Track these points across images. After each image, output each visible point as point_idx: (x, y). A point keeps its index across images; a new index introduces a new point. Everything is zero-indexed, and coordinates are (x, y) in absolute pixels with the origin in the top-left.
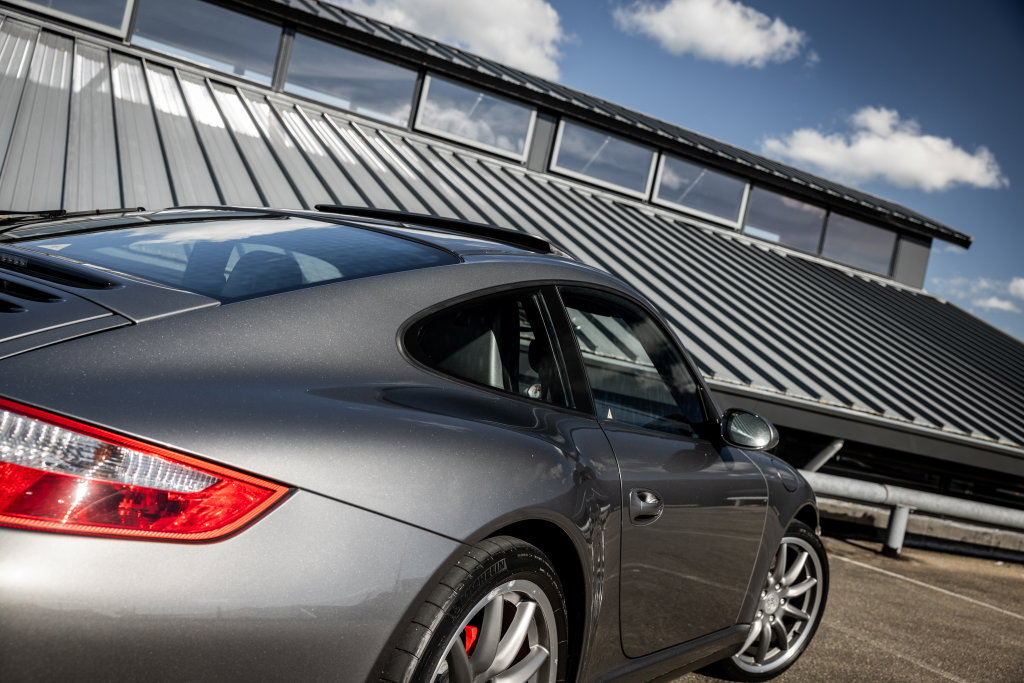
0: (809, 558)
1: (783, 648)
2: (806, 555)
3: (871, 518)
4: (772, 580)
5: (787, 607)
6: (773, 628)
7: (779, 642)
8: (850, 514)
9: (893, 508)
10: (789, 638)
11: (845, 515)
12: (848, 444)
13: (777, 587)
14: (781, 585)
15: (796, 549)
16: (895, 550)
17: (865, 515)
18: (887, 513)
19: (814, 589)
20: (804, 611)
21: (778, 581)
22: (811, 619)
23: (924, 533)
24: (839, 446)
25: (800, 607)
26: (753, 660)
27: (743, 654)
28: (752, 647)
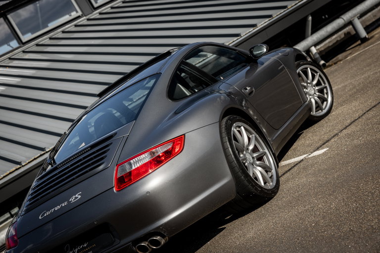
0: (310, 69)
1: (326, 100)
2: (309, 69)
3: (348, 33)
4: (305, 84)
5: (317, 88)
6: (318, 97)
7: (324, 100)
8: (339, 39)
9: (350, 23)
10: (326, 96)
11: (337, 41)
12: (312, 15)
13: (309, 85)
14: (309, 83)
15: (305, 70)
16: (365, 37)
17: (345, 34)
18: (351, 27)
19: (320, 76)
20: (323, 85)
21: (307, 83)
22: (327, 85)
23: (374, 20)
24: (310, 18)
25: (321, 85)
26: (320, 111)
27: (316, 112)
28: (316, 108)
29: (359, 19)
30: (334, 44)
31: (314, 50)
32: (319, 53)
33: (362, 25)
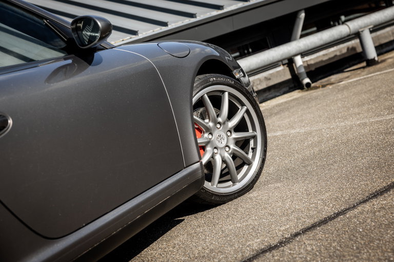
0: (230, 94)
1: (249, 164)
3: (354, 49)
4: (211, 124)
5: (235, 135)
7: (244, 162)
8: (338, 53)
9: (357, 35)
10: (250, 155)
11: (336, 56)
12: (307, 11)
13: (218, 126)
14: (219, 123)
15: (219, 94)
16: (374, 59)
18: (357, 41)
20: (251, 131)
21: (216, 123)
22: (258, 133)
24: (303, 15)
25: (246, 130)
26: (230, 183)
27: (219, 182)
28: (222, 176)
29: (371, 32)
30: (330, 59)
31: (299, 61)
32: (305, 67)
33: (374, 42)
